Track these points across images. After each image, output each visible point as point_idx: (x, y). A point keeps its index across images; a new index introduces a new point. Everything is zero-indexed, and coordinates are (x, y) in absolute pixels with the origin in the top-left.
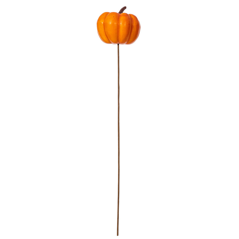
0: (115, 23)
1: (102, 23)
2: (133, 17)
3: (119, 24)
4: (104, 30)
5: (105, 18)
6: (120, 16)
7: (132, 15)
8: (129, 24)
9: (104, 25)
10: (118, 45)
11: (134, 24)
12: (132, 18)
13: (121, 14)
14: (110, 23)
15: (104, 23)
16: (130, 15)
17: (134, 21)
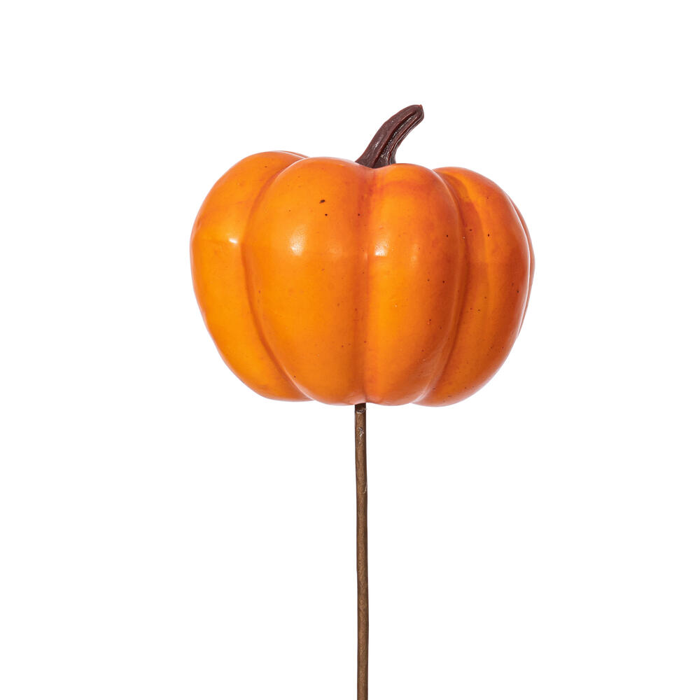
0: (336, 251)
1: (234, 241)
2: (473, 196)
3: (366, 255)
4: (247, 303)
5: (256, 204)
6: (371, 192)
7: (465, 182)
8: (448, 260)
9: (245, 262)
10: (361, 408)
11: (488, 254)
12: (470, 206)
13: (379, 171)
14: (297, 247)
15: (244, 246)
16: (453, 178)
17: (485, 230)
